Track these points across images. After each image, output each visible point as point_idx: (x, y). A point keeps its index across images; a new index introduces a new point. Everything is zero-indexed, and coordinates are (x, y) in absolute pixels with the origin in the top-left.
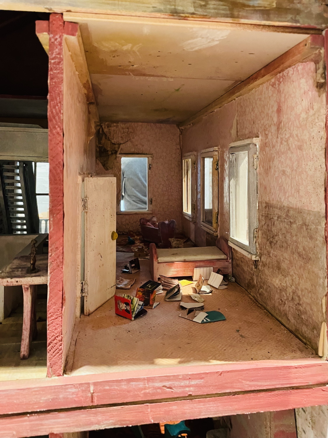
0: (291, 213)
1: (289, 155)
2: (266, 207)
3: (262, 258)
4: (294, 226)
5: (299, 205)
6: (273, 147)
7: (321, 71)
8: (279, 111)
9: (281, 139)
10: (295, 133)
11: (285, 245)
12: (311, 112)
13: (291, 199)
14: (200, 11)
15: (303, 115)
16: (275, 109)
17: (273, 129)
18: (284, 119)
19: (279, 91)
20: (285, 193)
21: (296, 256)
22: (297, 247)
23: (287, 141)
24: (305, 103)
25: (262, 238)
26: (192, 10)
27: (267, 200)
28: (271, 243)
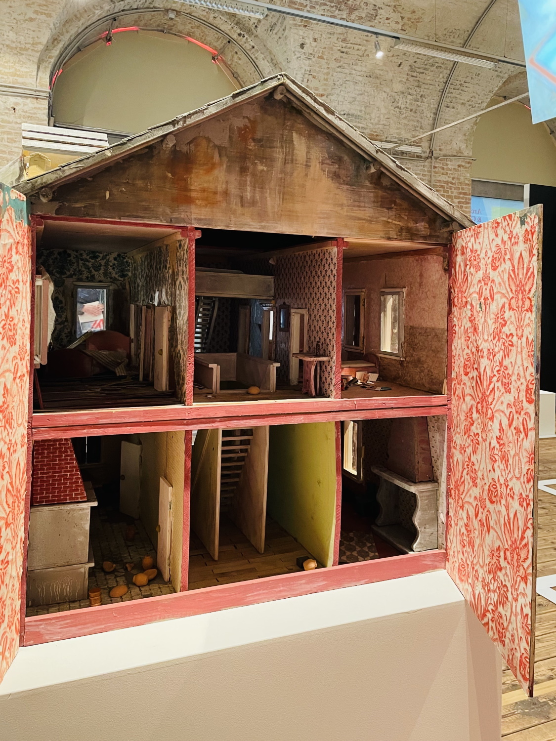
0: (428, 330)
1: (427, 300)
2: (410, 329)
3: (407, 359)
4: (430, 337)
5: (433, 326)
6: (417, 295)
7: (446, 263)
8: (421, 275)
9: (423, 291)
10: (431, 289)
11: (424, 347)
12: (441, 281)
13: (428, 323)
14: (399, 237)
15: (436, 281)
16: (418, 274)
17: (417, 285)
18: (424, 281)
19: (421, 265)
20: (424, 320)
21: (430, 352)
22: (431, 347)
23: (426, 293)
24: (438, 276)
25: (407, 346)
26: (395, 237)
27: (412, 324)
28: (414, 348)
